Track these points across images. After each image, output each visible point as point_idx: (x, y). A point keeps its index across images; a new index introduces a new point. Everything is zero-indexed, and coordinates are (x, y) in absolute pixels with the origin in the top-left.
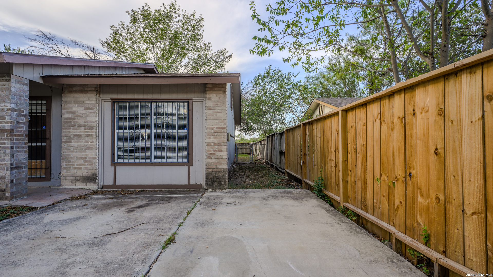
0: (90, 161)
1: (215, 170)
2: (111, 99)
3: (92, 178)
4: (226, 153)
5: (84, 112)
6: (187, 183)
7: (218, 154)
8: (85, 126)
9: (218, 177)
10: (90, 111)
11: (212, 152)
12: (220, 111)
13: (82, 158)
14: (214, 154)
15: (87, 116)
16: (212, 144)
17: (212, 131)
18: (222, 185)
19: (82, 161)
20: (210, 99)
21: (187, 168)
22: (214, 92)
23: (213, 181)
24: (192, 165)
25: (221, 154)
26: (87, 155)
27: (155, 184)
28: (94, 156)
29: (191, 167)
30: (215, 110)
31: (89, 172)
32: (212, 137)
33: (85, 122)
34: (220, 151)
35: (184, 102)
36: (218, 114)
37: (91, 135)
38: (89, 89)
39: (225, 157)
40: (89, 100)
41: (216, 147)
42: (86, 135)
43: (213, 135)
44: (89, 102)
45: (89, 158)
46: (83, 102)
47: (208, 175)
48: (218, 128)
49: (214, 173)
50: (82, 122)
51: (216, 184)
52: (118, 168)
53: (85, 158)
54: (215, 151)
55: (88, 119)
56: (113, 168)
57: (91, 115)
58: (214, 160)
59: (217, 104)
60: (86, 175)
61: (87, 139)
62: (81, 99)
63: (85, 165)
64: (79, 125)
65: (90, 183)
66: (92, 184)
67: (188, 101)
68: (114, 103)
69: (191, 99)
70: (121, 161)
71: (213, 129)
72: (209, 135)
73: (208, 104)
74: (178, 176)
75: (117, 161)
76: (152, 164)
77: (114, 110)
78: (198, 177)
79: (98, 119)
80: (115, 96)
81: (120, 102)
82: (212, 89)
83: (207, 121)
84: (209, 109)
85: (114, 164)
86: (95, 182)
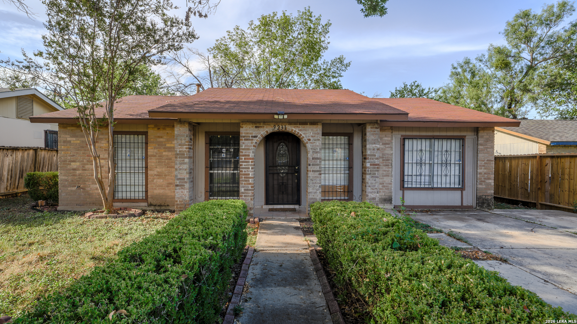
0: (387, 186)
1: (485, 194)
2: (402, 136)
3: (388, 200)
4: (493, 181)
6: (460, 204)
7: (488, 181)
8: (383, 158)
9: (487, 200)
10: (387, 146)
11: (483, 180)
12: (490, 147)
14: (484, 181)
15: (385, 149)
16: (483, 173)
17: (483, 162)
18: (490, 206)
20: (482, 137)
21: (459, 192)
22: (485, 131)
23: (483, 203)
24: (465, 190)
25: (490, 181)
26: (385, 181)
27: (435, 205)
28: (390, 182)
29: (464, 192)
30: (486, 146)
31: (386, 194)
32: (483, 168)
33: (383, 155)
34: (489, 179)
35: (460, 139)
36: (488, 150)
37: (388, 165)
38: (386, 128)
39: (493, 184)
40: (386, 136)
41: (486, 175)
42: (384, 165)
43: (483, 166)
44: (386, 139)
45: (386, 184)
47: (478, 198)
48: (487, 160)
49: (484, 197)
50: (381, 155)
51: (485, 205)
52: (406, 192)
53: (383, 184)
54: (484, 179)
55: (386, 152)
56: (402, 192)
57: (388, 149)
58: (484, 186)
59: (487, 141)
60: (384, 197)
61: (385, 168)
63: (383, 189)
65: (387, 203)
66: (389, 205)
67: (462, 139)
68: (404, 139)
69: (465, 136)
70: (410, 186)
71: (484, 161)
72: (480, 166)
73: (481, 141)
74: (453, 198)
75: (406, 186)
76: (433, 189)
77: (404, 145)
78: (469, 199)
79: (393, 152)
80: (404, 133)
81: (409, 139)
82: (484, 129)
83: (480, 155)
84: (481, 145)
85: (403, 188)
86: (391, 203)
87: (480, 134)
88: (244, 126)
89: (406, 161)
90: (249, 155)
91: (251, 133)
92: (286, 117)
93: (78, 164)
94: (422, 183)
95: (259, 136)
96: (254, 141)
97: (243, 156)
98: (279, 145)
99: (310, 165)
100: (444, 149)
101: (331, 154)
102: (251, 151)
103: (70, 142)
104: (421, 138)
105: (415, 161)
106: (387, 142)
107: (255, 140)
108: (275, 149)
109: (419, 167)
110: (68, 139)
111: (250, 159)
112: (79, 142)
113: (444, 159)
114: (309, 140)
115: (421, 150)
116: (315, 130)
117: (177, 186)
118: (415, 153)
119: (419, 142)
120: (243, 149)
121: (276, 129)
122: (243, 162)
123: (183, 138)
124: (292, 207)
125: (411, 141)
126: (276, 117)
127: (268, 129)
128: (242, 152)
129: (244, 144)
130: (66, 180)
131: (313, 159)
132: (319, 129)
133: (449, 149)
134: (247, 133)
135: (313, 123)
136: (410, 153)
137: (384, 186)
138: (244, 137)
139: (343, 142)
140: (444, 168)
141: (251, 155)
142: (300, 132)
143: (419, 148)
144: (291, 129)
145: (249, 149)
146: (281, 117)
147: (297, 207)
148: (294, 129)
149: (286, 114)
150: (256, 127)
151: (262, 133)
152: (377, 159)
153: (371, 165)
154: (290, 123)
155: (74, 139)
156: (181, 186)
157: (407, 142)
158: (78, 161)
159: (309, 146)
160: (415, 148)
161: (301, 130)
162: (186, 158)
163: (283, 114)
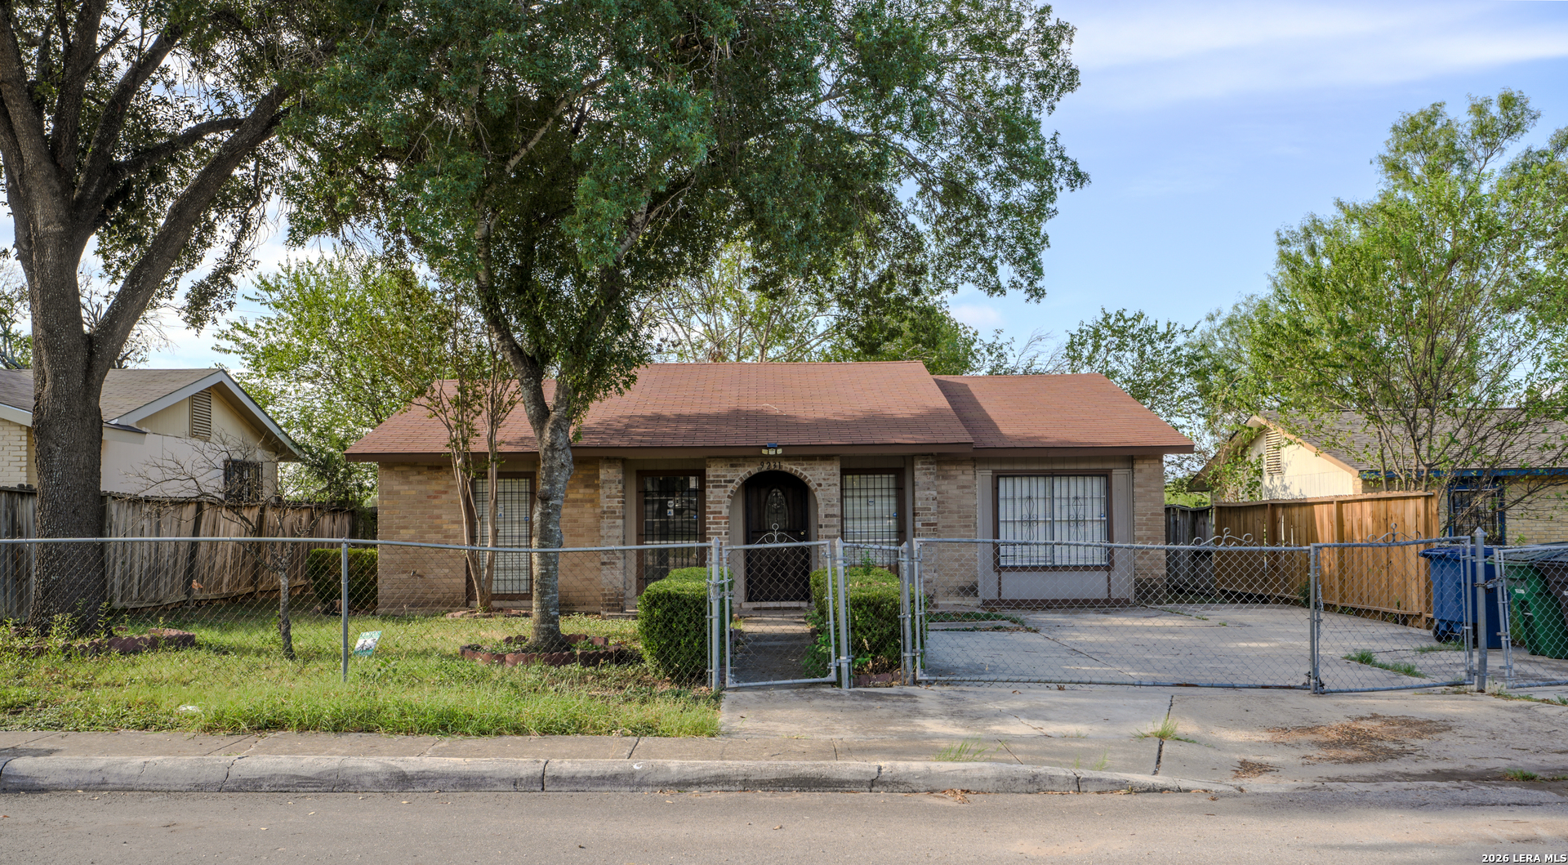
0: (967, 565)
1: (1151, 577)
2: (994, 471)
3: (971, 590)
5: (957, 492)
6: (1106, 596)
7: (1153, 552)
9: (1154, 587)
10: (966, 490)
11: (1145, 550)
12: (1155, 489)
13: (956, 560)
14: (1147, 553)
15: (962, 497)
16: (1145, 538)
17: (1145, 518)
18: (1160, 598)
19: (956, 565)
20: (1140, 471)
21: (1104, 574)
22: (1147, 463)
23: (1147, 593)
24: (1113, 570)
25: (1159, 552)
26: (963, 556)
28: (973, 557)
29: (1112, 574)
30: (1148, 488)
31: (966, 580)
32: (1144, 528)
33: (958, 507)
35: (1100, 476)
36: (1153, 494)
37: (969, 526)
39: (1164, 557)
40: (963, 474)
41: (1150, 542)
42: (961, 526)
43: (1145, 524)
44: (964, 477)
45: (966, 560)
46: (955, 477)
47: (1138, 584)
48: (1152, 514)
49: (1148, 582)
50: (954, 507)
51: (1151, 596)
52: (1003, 574)
53: (960, 560)
54: (1148, 548)
55: (963, 502)
56: (996, 575)
57: (967, 496)
58: (1147, 562)
59: (1150, 479)
60: (964, 584)
62: (953, 473)
63: (962, 571)
64: (950, 512)
65: (968, 596)
66: (972, 598)
67: (1106, 475)
68: (997, 478)
69: (1111, 470)
70: (1010, 564)
71: (1145, 515)
72: (1139, 524)
73: (1138, 478)
74: (1094, 586)
75: (1003, 563)
76: (1055, 568)
77: (997, 488)
78: (1123, 587)
79: (978, 501)
80: (997, 467)
81: (1006, 476)
82: (1143, 458)
83: (1137, 504)
84: (1140, 486)
85: (999, 568)
86: (976, 595)
87: (1137, 467)
88: (712, 465)
89: (1002, 518)
90: (720, 513)
91: (724, 476)
92: (780, 451)
93: (412, 532)
94: (1018, 558)
95: (737, 480)
96: (729, 489)
97: (712, 513)
98: (770, 492)
99: (821, 526)
100: (1073, 495)
101: (864, 508)
102: (724, 505)
103: (398, 493)
104: (1029, 475)
105: (1018, 518)
106: (966, 484)
107: (731, 487)
108: (763, 500)
109: (1025, 529)
110: (396, 488)
111: (723, 518)
112: (414, 492)
113: (1072, 513)
114: (820, 485)
115: (1030, 498)
116: (829, 468)
117: (604, 564)
118: (1018, 503)
119: (1025, 482)
120: (711, 502)
121: (765, 468)
122: (710, 523)
123: (613, 486)
124: (795, 604)
125: (1009, 481)
126: (764, 452)
127: (753, 469)
128: (711, 507)
129: (712, 494)
130: (392, 561)
131: (826, 516)
132: (835, 468)
133: (1080, 494)
134: (718, 476)
135: (826, 458)
136: (1010, 503)
137: (962, 565)
138: (713, 482)
139: (885, 485)
140: (1073, 530)
141: (725, 512)
142: (805, 473)
143: (1025, 494)
144: (787, 466)
145: (720, 502)
146: (772, 452)
147: (804, 604)
148: (794, 468)
149: (779, 447)
150: (732, 466)
151: (742, 475)
152: (933, 514)
153: (923, 525)
154: (787, 457)
155: (406, 488)
156: (610, 563)
157: (1002, 482)
158: (413, 528)
159: (819, 495)
160: (1018, 495)
161: (805, 469)
162: (618, 517)
163: (776, 448)
